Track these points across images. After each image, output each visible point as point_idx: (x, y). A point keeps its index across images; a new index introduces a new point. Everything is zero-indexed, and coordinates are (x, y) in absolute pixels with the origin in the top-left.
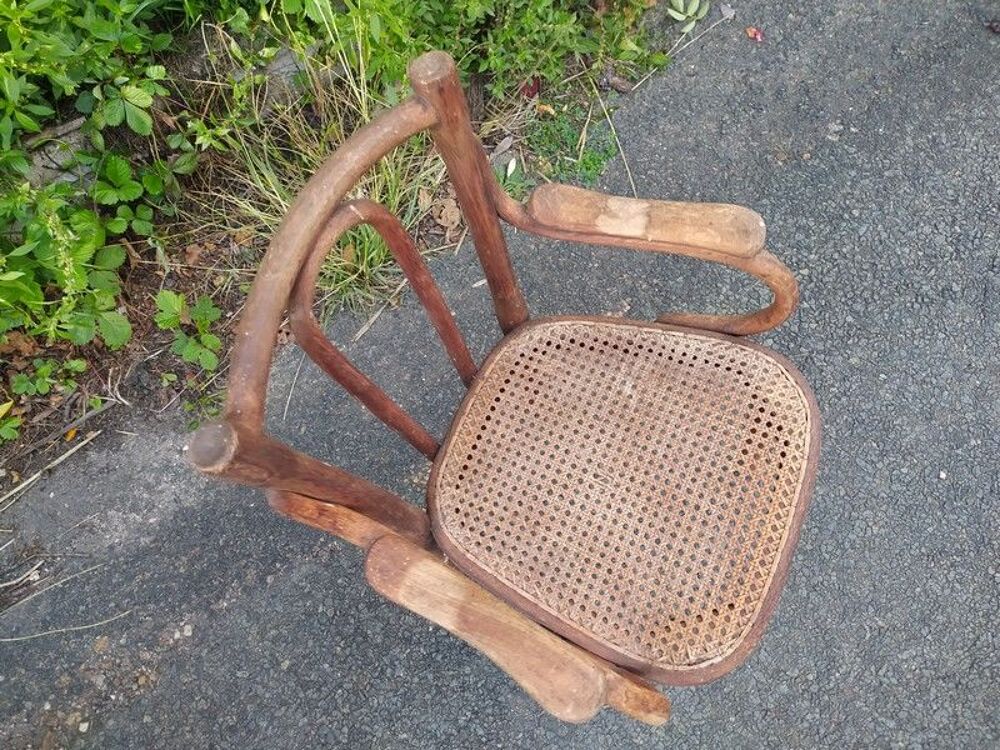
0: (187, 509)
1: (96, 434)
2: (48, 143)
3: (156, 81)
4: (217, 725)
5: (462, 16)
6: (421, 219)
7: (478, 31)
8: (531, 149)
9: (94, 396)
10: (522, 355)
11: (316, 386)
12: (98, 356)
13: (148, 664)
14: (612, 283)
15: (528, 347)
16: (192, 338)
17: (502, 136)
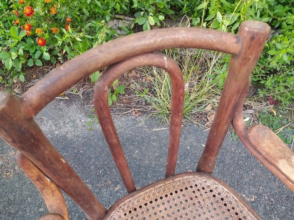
0: (66, 137)
1: (67, 99)
2: (121, 19)
3: (159, 20)
4: (8, 208)
5: (267, 63)
6: (203, 112)
7: (268, 72)
8: (258, 119)
9: (76, 89)
10: (196, 185)
11: (129, 134)
12: (87, 80)
13: (15, 170)
14: (255, 186)
15: (201, 184)
16: (111, 94)
17: (251, 108)
